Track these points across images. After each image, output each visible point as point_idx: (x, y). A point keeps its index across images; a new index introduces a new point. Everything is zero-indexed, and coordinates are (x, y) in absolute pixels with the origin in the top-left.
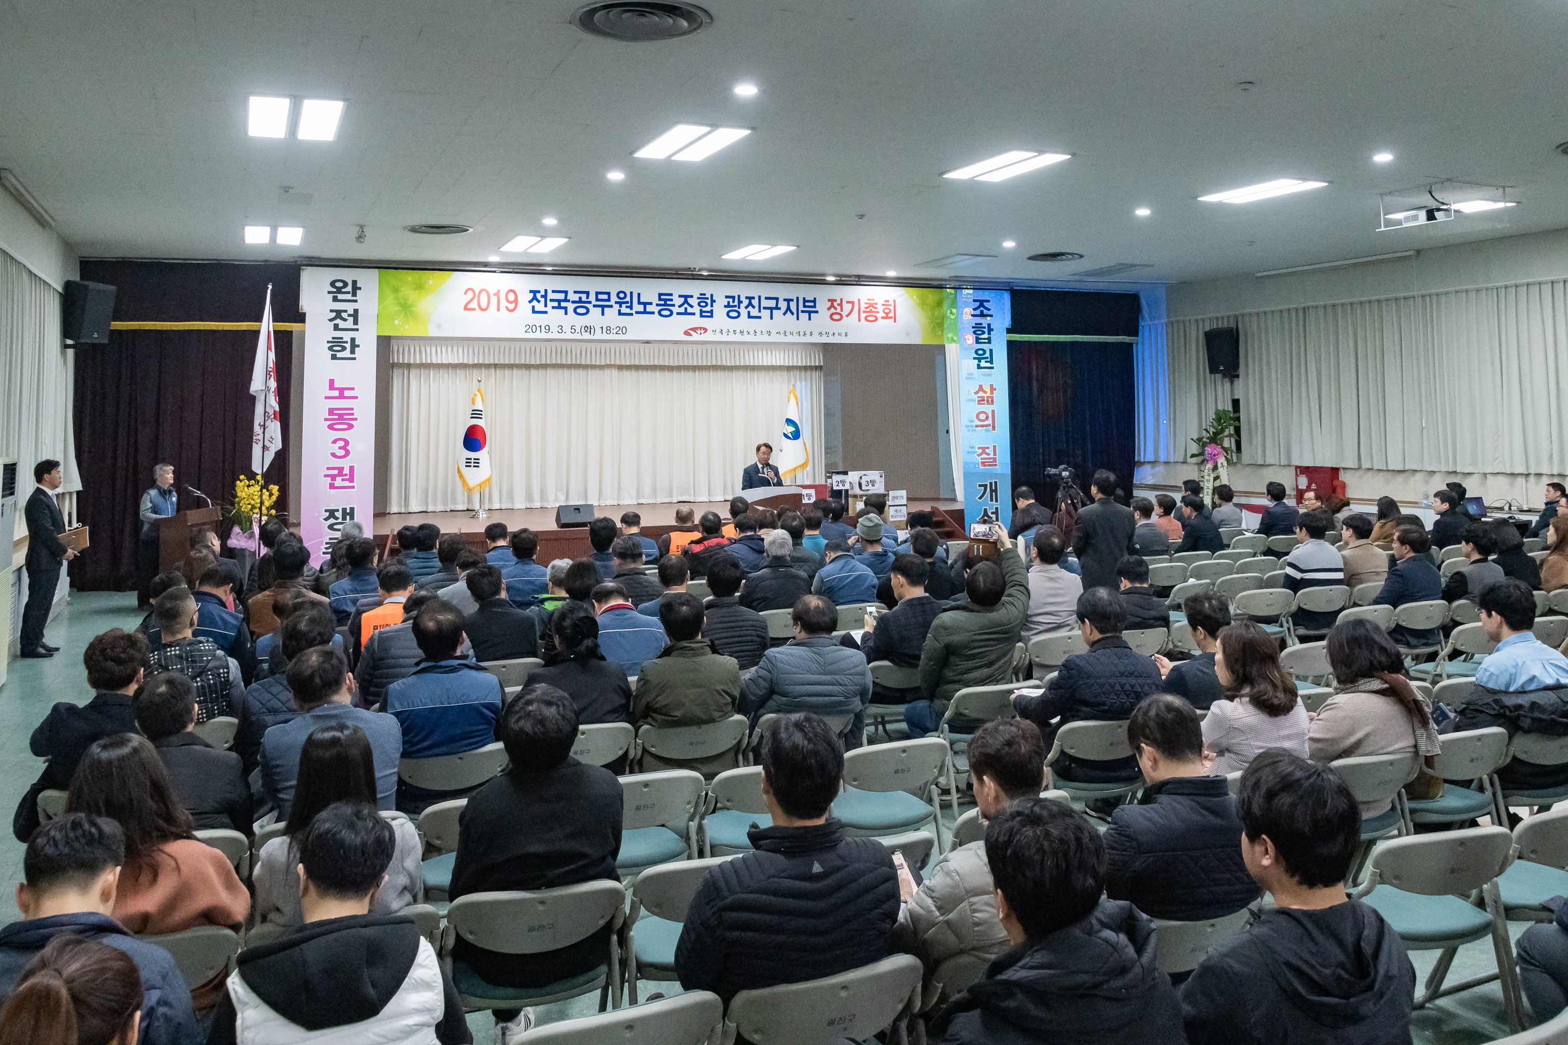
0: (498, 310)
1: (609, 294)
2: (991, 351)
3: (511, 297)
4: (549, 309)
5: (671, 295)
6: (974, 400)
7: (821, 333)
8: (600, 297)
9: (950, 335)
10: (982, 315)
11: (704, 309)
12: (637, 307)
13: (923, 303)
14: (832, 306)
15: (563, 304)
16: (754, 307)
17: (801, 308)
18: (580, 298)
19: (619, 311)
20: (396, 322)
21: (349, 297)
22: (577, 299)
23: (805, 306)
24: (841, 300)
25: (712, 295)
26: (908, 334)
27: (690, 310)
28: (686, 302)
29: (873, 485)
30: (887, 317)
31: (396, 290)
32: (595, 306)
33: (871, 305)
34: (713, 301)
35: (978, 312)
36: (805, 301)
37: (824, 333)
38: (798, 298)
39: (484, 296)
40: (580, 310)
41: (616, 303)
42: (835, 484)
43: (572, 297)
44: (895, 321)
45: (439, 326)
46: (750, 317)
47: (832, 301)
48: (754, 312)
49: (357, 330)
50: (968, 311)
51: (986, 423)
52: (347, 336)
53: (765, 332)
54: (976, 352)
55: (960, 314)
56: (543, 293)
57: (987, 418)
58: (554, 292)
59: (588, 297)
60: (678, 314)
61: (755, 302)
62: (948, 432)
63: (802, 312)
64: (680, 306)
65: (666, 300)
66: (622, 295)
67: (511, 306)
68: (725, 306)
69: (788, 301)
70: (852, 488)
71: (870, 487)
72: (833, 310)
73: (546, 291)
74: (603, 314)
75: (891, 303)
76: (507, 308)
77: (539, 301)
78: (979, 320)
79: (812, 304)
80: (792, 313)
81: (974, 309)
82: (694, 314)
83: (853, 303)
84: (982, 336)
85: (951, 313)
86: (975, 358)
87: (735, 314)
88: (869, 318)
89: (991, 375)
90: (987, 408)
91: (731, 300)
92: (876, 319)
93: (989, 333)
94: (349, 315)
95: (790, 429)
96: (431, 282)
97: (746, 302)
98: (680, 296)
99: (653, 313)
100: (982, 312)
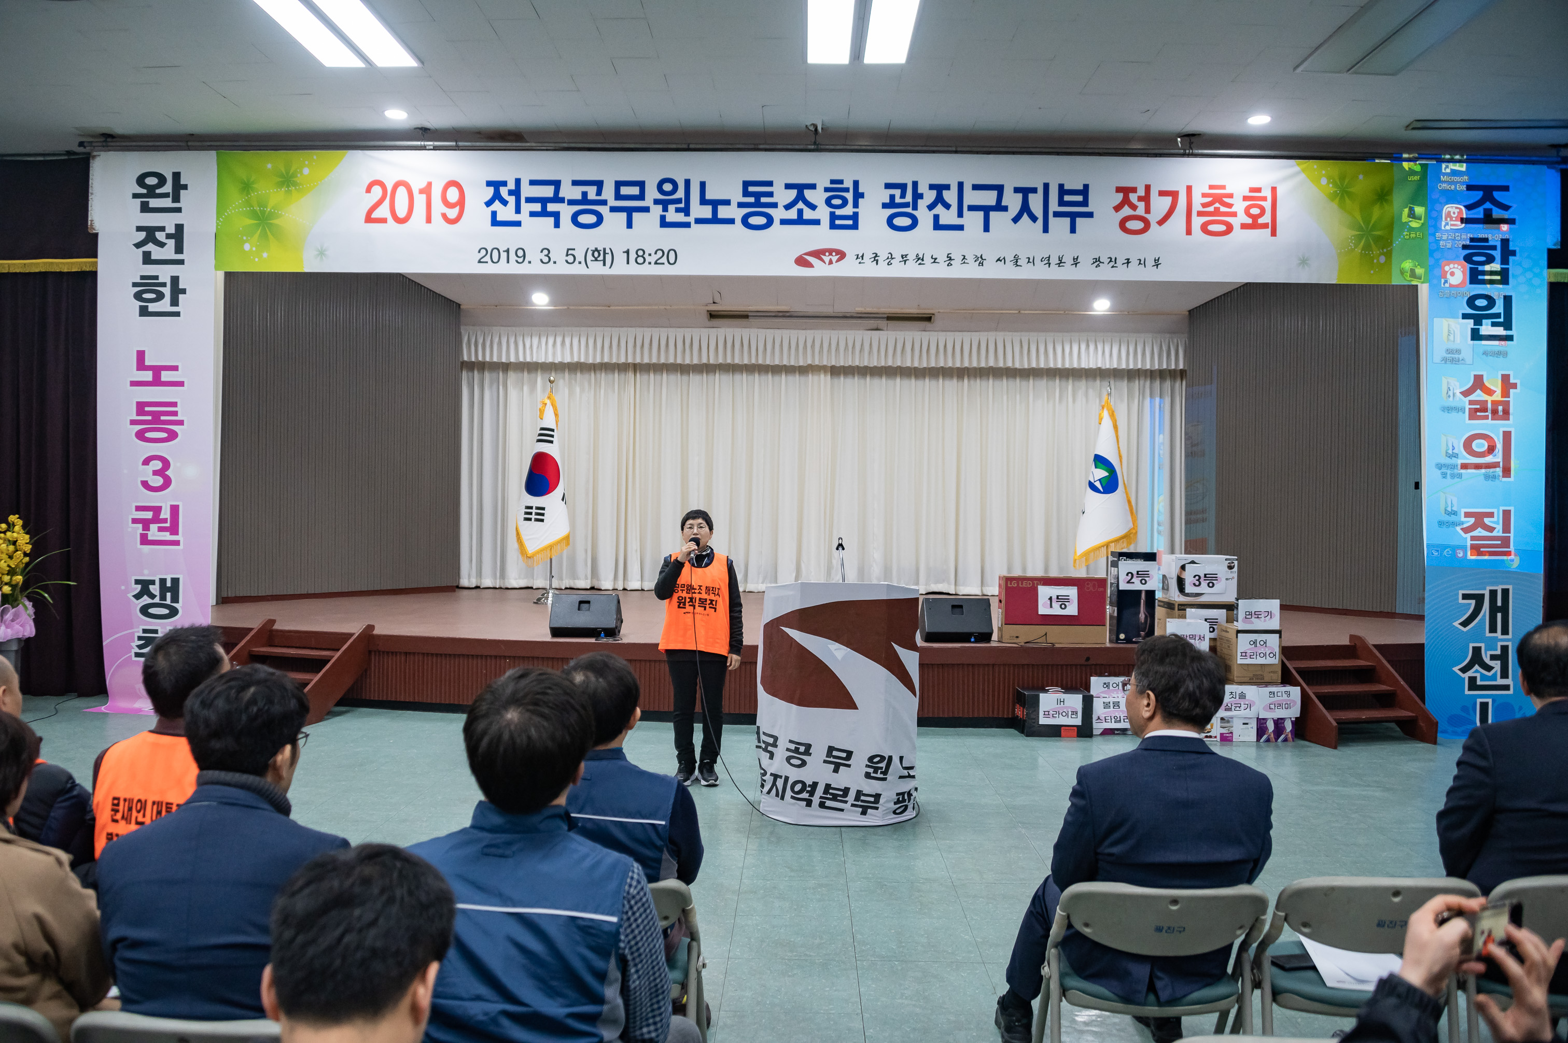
0: (429, 220)
1: (641, 184)
2: (1508, 300)
3: (453, 195)
4: (524, 217)
5: (770, 184)
6: (1462, 410)
7: (1097, 261)
8: (625, 191)
9: (1407, 265)
10: (1488, 219)
11: (839, 212)
12: (700, 211)
13: (1342, 193)
14: (1126, 201)
15: (551, 207)
16: (947, 206)
17: (1054, 206)
18: (585, 194)
19: (663, 218)
20: (247, 247)
21: (167, 203)
22: (579, 197)
23: (1062, 203)
24: (1148, 188)
25: (856, 183)
26: (1304, 262)
27: (808, 214)
28: (800, 197)
29: (1211, 585)
30: (1254, 225)
31: (246, 187)
32: (613, 209)
33: (1218, 199)
34: (858, 195)
35: (1479, 213)
36: (1062, 191)
37: (1104, 259)
38: (1046, 186)
39: (402, 192)
40: (584, 219)
41: (657, 202)
42: (1123, 578)
43: (569, 192)
44: (1274, 233)
45: (322, 253)
46: (937, 226)
47: (1126, 191)
48: (948, 217)
49: (181, 262)
50: (1453, 211)
51: (1489, 459)
52: (164, 273)
53: (970, 259)
54: (1471, 302)
55: (1433, 220)
56: (511, 186)
57: (1491, 449)
58: (533, 183)
59: (599, 193)
60: (784, 222)
61: (950, 196)
62: (1417, 486)
63: (1057, 214)
64: (788, 207)
65: (758, 195)
66: (668, 187)
67: (453, 213)
68: (885, 206)
69: (1025, 192)
70: (1165, 588)
71: (1204, 588)
72: (1126, 211)
73: (518, 182)
74: (630, 225)
75: (1267, 193)
76: (444, 216)
77: (505, 203)
78: (1481, 231)
79: (1080, 198)
80: (1034, 219)
81: (1469, 207)
82: (817, 222)
83: (1174, 195)
84: (1487, 268)
85: (1412, 214)
86: (1465, 316)
87: (906, 222)
88: (1212, 228)
89: (1503, 354)
90: (1494, 428)
91: (897, 192)
92: (1229, 229)
93: (1505, 261)
94: (169, 236)
95: (1101, 473)
96: (306, 171)
97: (930, 196)
98: (788, 186)
99: (731, 221)
100: (1488, 213)
